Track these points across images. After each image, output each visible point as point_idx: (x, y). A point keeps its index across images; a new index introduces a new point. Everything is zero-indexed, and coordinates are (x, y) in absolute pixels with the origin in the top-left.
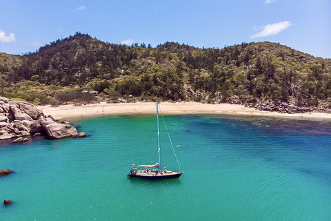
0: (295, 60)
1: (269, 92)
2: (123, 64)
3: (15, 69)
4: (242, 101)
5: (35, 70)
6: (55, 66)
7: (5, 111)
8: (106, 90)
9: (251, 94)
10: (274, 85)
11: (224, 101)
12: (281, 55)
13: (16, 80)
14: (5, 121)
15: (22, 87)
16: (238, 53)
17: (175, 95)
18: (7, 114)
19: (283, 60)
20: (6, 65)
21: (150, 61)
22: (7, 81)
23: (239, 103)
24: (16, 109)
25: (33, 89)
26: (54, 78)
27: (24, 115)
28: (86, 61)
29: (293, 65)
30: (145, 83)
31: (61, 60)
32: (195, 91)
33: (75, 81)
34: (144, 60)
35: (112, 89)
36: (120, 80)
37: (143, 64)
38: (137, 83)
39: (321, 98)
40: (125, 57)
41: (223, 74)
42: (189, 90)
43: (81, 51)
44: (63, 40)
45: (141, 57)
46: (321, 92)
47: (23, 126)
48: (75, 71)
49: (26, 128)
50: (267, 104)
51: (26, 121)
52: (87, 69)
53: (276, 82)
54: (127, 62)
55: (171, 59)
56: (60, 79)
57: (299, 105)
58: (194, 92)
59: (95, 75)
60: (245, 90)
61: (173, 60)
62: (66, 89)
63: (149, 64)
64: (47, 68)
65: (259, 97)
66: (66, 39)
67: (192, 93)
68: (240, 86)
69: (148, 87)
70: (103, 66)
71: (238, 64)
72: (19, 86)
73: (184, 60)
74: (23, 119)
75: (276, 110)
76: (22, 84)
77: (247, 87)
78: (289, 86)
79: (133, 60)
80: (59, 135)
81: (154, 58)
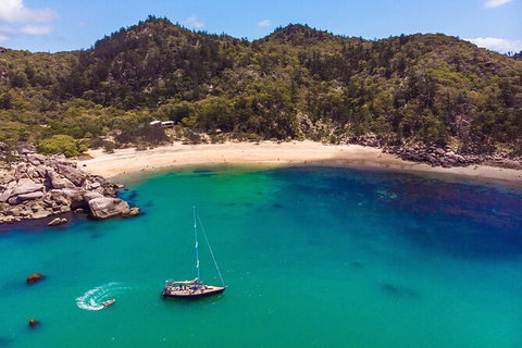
0: (478, 69)
1: (421, 130)
2: (212, 76)
3: (61, 80)
4: (380, 142)
5: (87, 82)
6: (116, 76)
7: (40, 176)
8: (184, 120)
9: (395, 131)
10: (430, 118)
11: (353, 141)
12: (456, 60)
13: (63, 98)
14: (41, 190)
15: (71, 109)
16: (391, 54)
17: (282, 131)
18: (43, 180)
19: (458, 70)
20: (48, 74)
21: (250, 73)
22: (50, 99)
23: (375, 145)
24: (54, 173)
25: (85, 114)
26: (114, 95)
27: (64, 181)
28: (160, 68)
29: (472, 79)
30: (240, 111)
31: (124, 66)
32: (314, 122)
33: (144, 100)
34: (242, 70)
35: (193, 119)
36: (206, 103)
37: (240, 78)
38: (228, 111)
39: (501, 140)
40: (216, 64)
41: (362, 92)
42: (304, 122)
43: (153, 51)
44: (129, 30)
45: (239, 66)
46: (504, 130)
47: (62, 199)
48: (144, 84)
49: (66, 201)
50: (416, 149)
51: (66, 191)
52: (161, 82)
53: (435, 113)
54: (218, 73)
55: (285, 65)
56: (123, 96)
57: (463, 151)
58: (311, 125)
59: (171, 92)
60: (387, 124)
61: (288, 67)
62: (130, 115)
63: (250, 77)
64: (104, 78)
65: (406, 136)
66: (133, 28)
67: (308, 126)
68: (381, 117)
69: (244, 118)
70: (184, 78)
71: (388, 75)
72: (67, 109)
73: (308, 66)
74: (62, 187)
75: (425, 160)
76: (70, 105)
77: (390, 120)
78: (453, 120)
79: (226, 71)
80: (105, 213)
81: (258, 66)
